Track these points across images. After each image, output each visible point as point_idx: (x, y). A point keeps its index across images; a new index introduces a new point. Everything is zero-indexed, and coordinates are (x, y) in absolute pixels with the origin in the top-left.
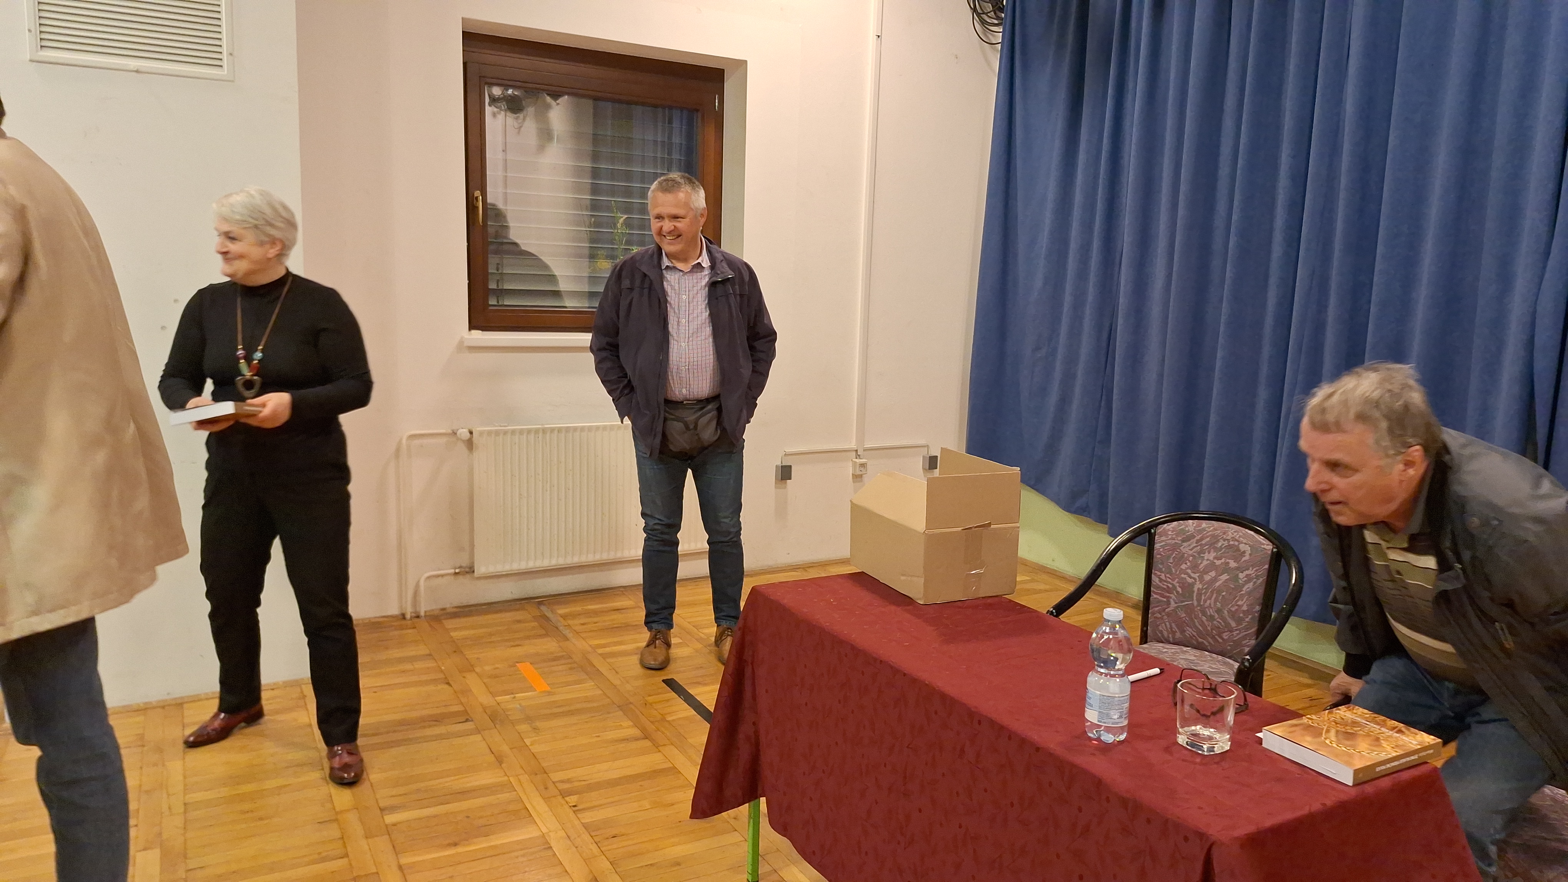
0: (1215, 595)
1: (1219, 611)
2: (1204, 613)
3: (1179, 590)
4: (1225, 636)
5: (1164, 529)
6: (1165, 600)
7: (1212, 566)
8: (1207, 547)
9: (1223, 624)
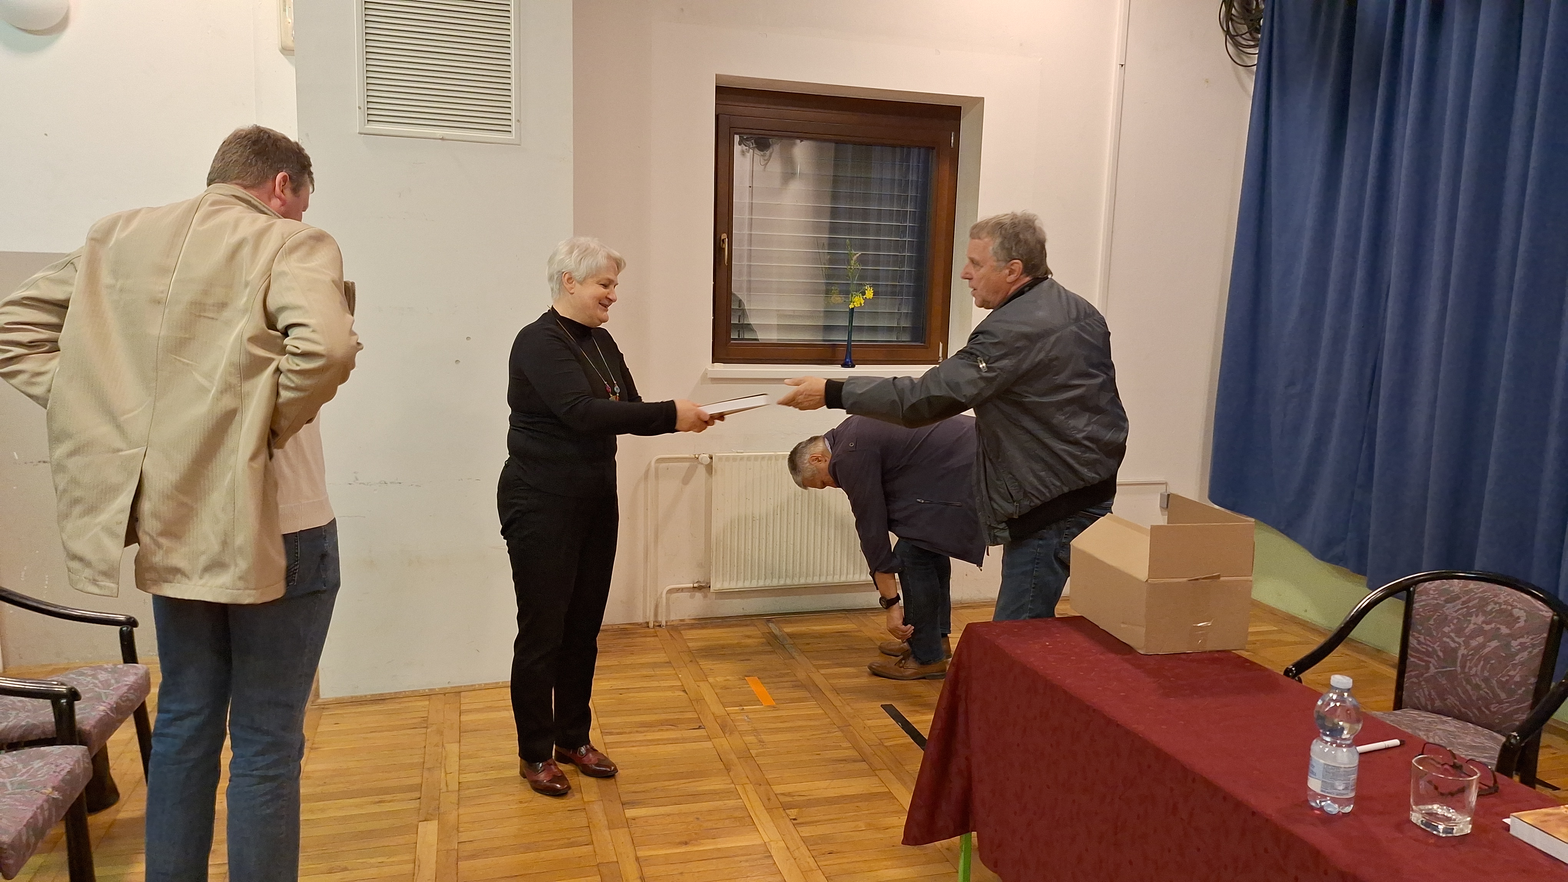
0: (1482, 663)
1: (1486, 680)
2: (1468, 682)
3: (1441, 654)
4: (1493, 708)
5: (1425, 587)
6: (1424, 664)
7: (1479, 631)
8: (1474, 610)
9: (1491, 695)
